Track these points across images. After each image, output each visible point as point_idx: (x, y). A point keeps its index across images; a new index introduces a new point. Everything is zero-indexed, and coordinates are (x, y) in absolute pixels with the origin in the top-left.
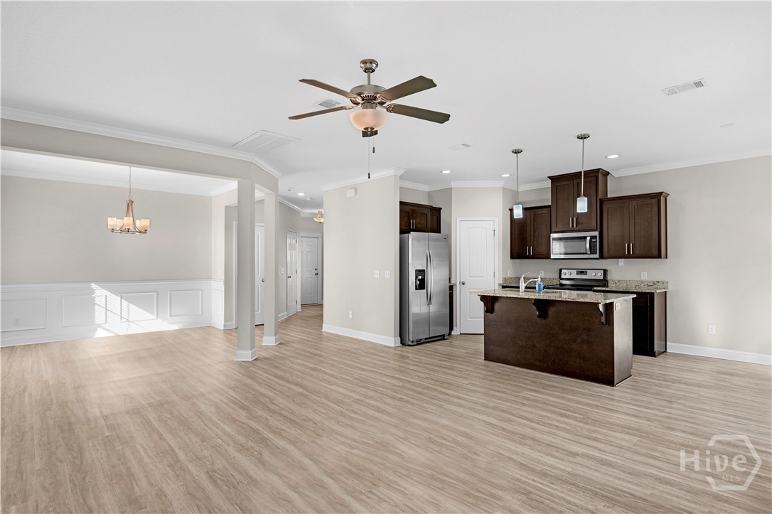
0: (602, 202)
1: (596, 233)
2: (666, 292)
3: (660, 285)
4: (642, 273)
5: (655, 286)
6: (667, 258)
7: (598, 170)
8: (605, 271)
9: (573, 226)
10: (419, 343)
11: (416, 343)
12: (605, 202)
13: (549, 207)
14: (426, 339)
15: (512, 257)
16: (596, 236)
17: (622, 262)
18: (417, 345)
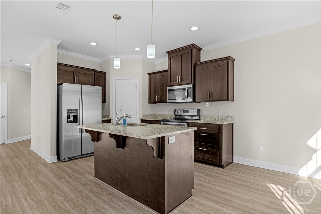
0: (195, 66)
1: (191, 86)
2: (233, 123)
3: (229, 119)
4: (219, 111)
5: (227, 119)
6: (233, 101)
7: (193, 46)
8: (199, 110)
9: (179, 82)
10: (71, 159)
11: (68, 160)
12: (197, 66)
13: (167, 71)
14: (80, 156)
15: (149, 103)
16: (191, 88)
17: (208, 104)
18: (69, 160)
